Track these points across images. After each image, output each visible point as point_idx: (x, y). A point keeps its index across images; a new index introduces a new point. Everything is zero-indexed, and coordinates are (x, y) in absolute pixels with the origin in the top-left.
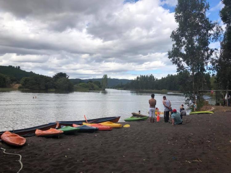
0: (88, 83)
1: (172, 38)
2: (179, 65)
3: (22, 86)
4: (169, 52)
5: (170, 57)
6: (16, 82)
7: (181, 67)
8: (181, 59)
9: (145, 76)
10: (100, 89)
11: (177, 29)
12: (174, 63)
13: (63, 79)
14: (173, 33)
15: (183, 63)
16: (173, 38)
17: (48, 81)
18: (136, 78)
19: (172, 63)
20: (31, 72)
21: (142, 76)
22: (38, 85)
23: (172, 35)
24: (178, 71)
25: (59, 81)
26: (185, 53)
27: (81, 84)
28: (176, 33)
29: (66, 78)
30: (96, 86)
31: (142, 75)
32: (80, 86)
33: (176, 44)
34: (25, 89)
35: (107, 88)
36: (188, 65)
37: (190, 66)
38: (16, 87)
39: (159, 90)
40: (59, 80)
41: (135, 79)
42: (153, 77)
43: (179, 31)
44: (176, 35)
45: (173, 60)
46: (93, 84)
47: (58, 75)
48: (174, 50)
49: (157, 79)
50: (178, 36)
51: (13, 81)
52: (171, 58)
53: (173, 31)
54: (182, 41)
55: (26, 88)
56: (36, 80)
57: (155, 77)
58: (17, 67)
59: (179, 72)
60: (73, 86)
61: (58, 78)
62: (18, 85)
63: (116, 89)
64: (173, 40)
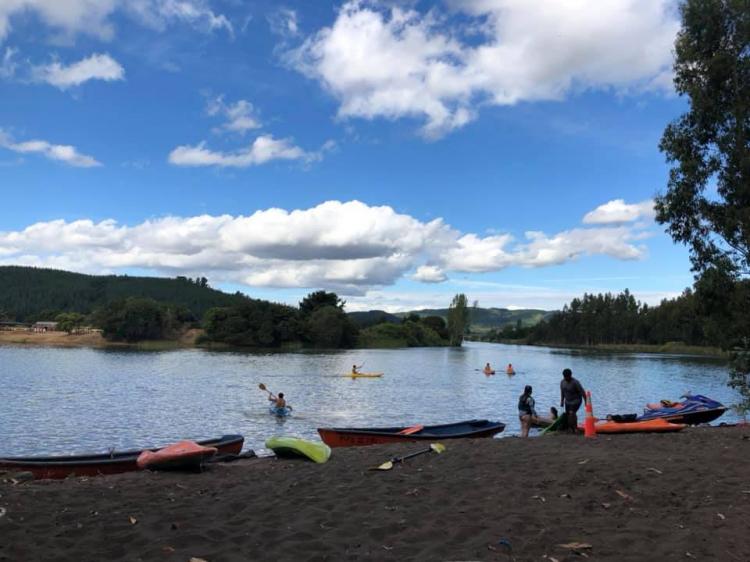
0: (405, 325)
1: (665, 152)
2: (697, 245)
3: (206, 335)
4: (657, 200)
5: (661, 219)
6: (189, 324)
7: (707, 250)
8: (704, 223)
9: (600, 295)
10: (446, 342)
11: (683, 117)
12: (678, 238)
13: (326, 310)
14: (669, 133)
15: (713, 235)
16: (669, 149)
17: (281, 318)
18: (569, 306)
19: (671, 239)
20: (238, 293)
21: (591, 297)
22: (250, 330)
23: (664, 141)
24: (696, 268)
25: (315, 319)
26: (721, 200)
27: (381, 326)
28: (682, 131)
29: (336, 307)
30: (430, 333)
31: (589, 294)
32: (380, 332)
33: (684, 170)
34: (213, 345)
35: (467, 339)
36: (735, 244)
37: (741, 245)
38: (189, 337)
39: (655, 343)
40: (314, 314)
41: (566, 307)
42: (632, 298)
43: (692, 125)
44: (682, 140)
45: (675, 227)
46: (421, 326)
47: (313, 300)
48: (677, 190)
49: (646, 306)
50: (689, 140)
51: (182, 321)
52: (668, 221)
53: (670, 126)
54: (706, 159)
55: (216, 341)
56: (246, 316)
57: (636, 300)
58: (198, 279)
59: (702, 271)
60: (358, 334)
61: (311, 308)
62: (195, 333)
63: (499, 342)
64: (669, 159)
